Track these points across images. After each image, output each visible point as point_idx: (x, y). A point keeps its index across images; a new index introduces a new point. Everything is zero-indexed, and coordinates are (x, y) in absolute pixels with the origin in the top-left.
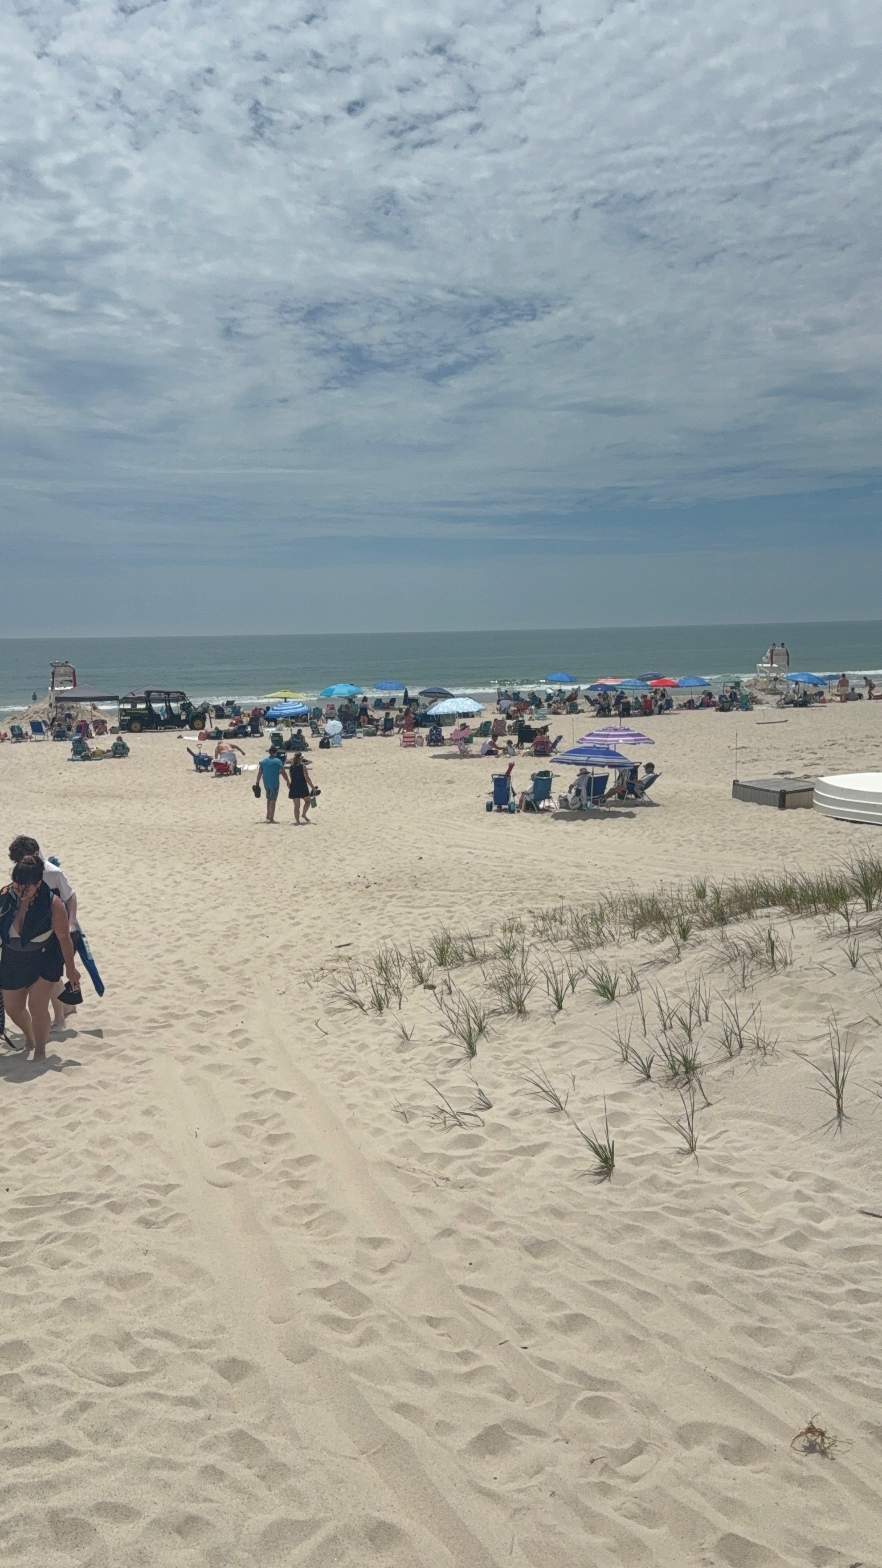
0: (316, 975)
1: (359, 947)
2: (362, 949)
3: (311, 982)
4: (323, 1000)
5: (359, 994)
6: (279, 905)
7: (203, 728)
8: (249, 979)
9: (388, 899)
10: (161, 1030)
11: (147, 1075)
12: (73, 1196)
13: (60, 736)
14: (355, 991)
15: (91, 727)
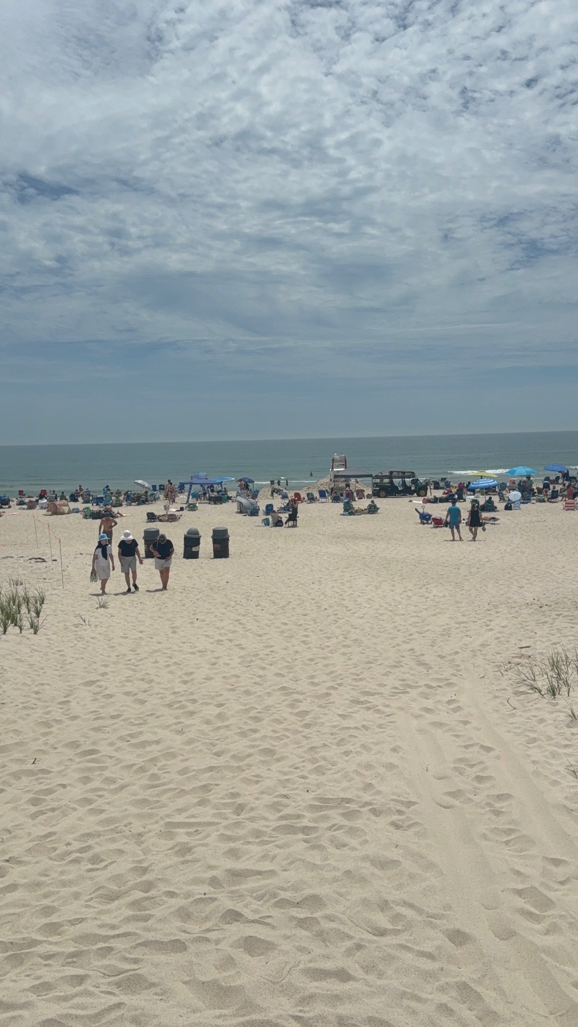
0: (506, 667)
1: (536, 649)
2: (538, 651)
3: (502, 671)
4: (512, 684)
5: (538, 683)
6: (478, 616)
7: (426, 495)
8: (459, 666)
9: (556, 617)
10: (401, 695)
11: (393, 725)
12: (349, 801)
13: (336, 499)
14: (534, 680)
15: (355, 494)
